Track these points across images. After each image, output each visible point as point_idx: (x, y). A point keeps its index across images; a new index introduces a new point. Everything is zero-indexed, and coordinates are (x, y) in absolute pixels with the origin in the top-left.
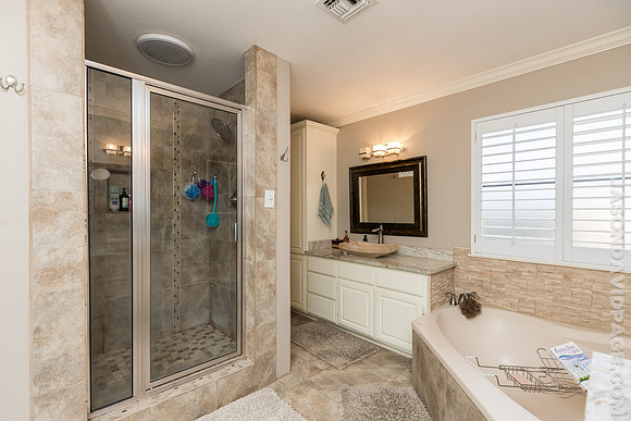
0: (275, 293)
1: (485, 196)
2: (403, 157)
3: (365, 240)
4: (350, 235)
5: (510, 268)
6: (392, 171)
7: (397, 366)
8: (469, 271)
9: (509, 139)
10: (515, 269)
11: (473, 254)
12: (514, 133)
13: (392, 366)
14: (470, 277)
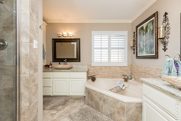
0: (38, 88)
1: (95, 51)
2: (72, 38)
3: (60, 64)
4: (52, 63)
5: (100, 68)
6: (69, 42)
7: (78, 101)
8: (91, 70)
9: (100, 37)
10: (101, 68)
11: (92, 65)
12: (101, 36)
13: (77, 102)
14: (92, 71)
